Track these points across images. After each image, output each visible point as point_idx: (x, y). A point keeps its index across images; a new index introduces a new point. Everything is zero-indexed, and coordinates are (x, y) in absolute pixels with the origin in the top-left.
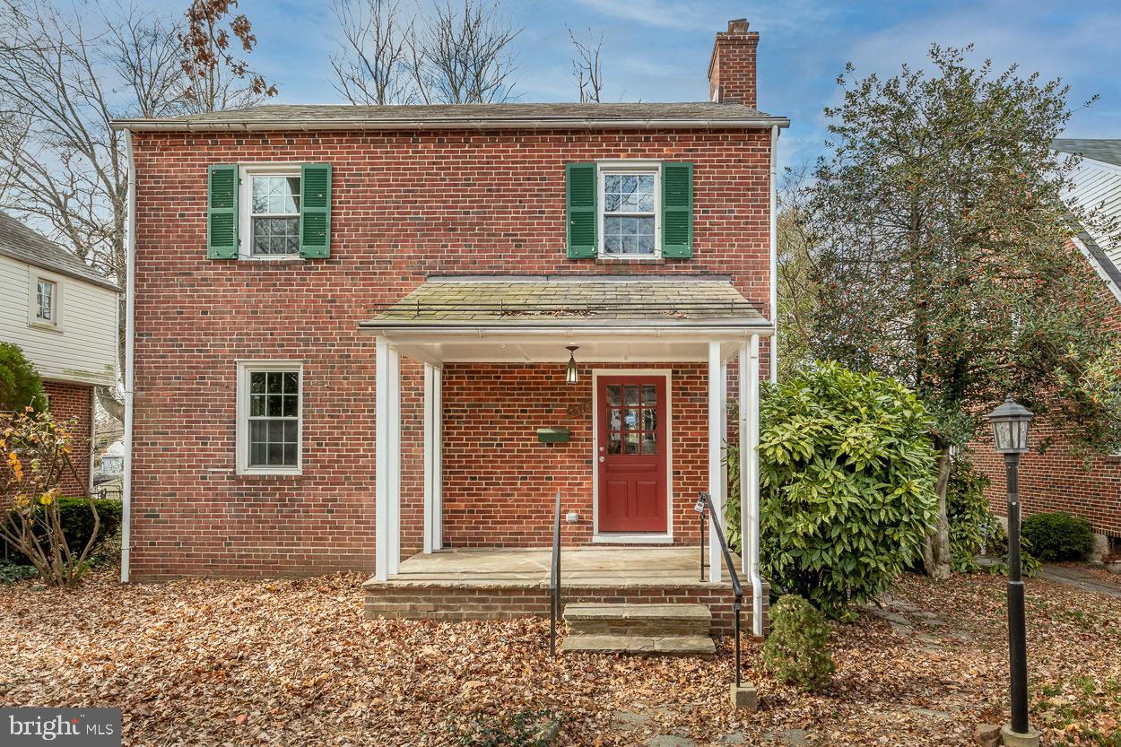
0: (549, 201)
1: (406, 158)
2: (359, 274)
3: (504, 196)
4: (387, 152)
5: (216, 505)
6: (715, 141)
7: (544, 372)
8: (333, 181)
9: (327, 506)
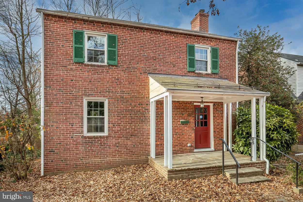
0: (182, 54)
1: (141, 36)
2: (126, 71)
3: (170, 51)
4: (135, 34)
6: (223, 43)
7: (181, 104)
8: (118, 40)
9: (116, 145)
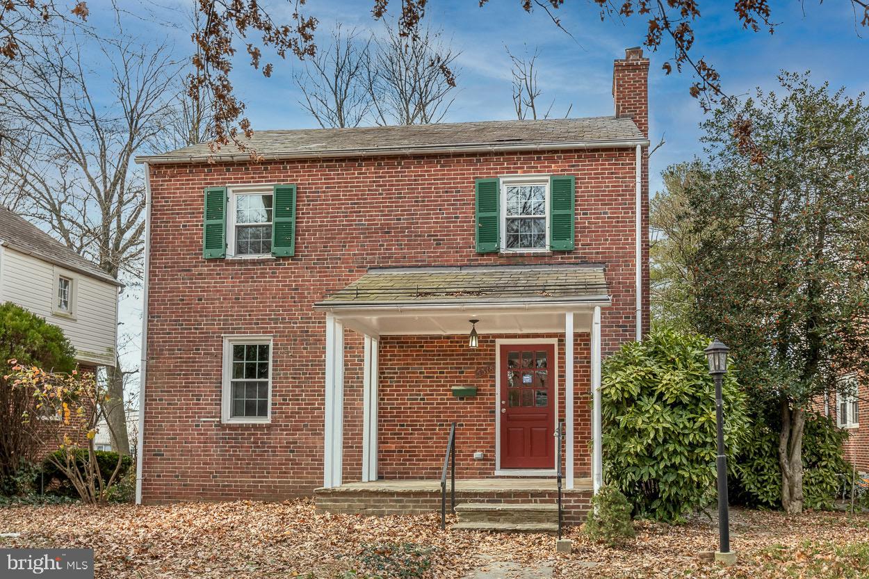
0: (463, 209)
1: (353, 178)
2: (316, 268)
3: (428, 206)
4: (338, 174)
5: (206, 447)
6: (593, 159)
7: (457, 342)
8: (297, 197)
9: (289, 447)
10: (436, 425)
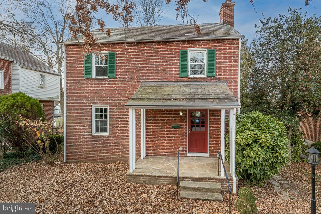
0: (175, 61)
2: (123, 82)
3: (162, 60)
4: (130, 48)
5: (87, 143)
6: (223, 43)
8: (116, 56)
10: (166, 138)
